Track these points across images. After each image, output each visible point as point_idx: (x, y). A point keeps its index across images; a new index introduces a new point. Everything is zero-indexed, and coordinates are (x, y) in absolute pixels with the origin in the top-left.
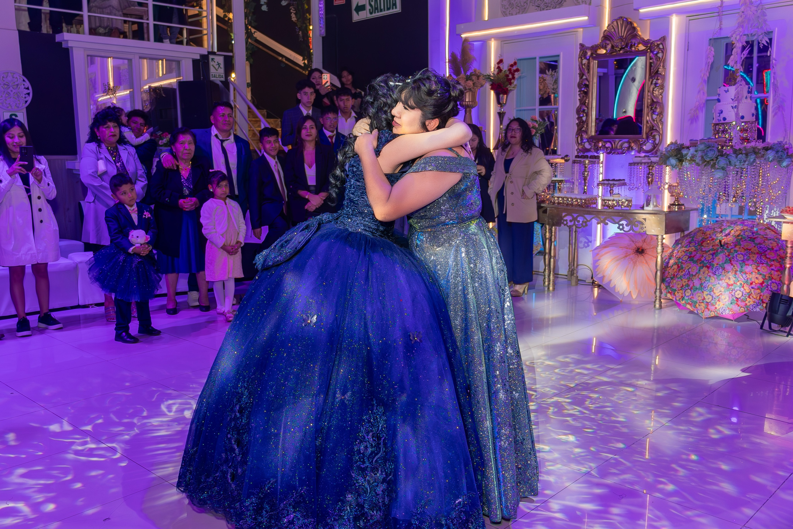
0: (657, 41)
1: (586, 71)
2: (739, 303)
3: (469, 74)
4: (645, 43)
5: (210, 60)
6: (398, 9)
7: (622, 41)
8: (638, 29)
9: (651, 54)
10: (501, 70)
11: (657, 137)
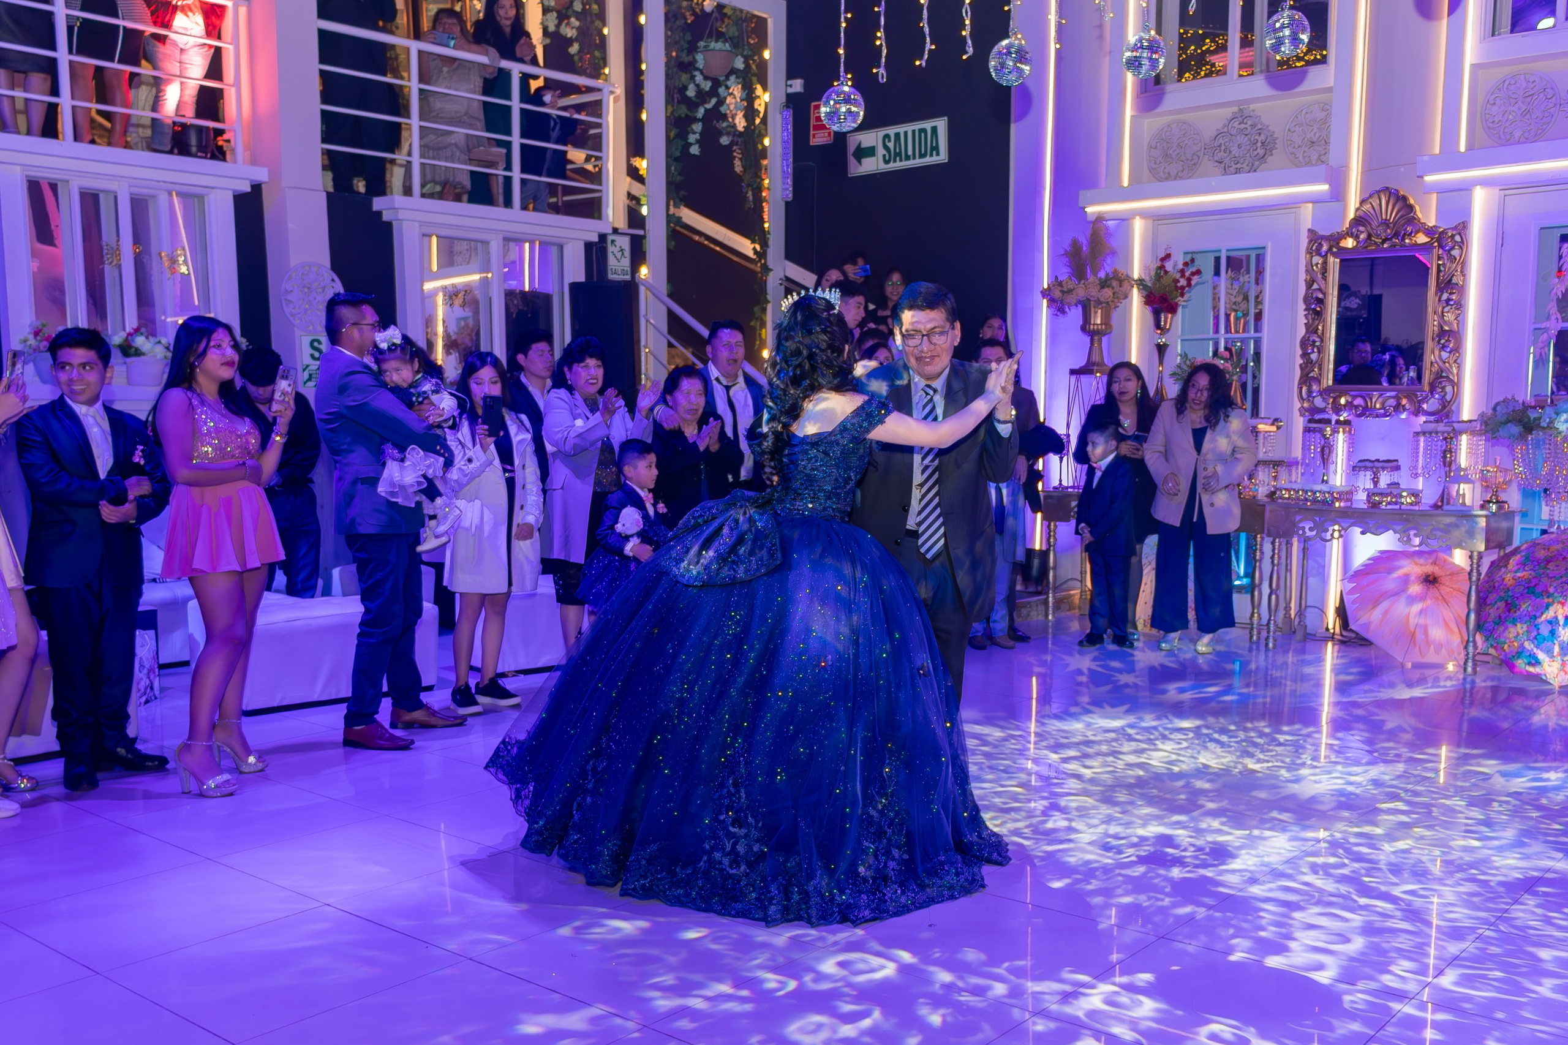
0: (1452, 229)
1: (1320, 276)
3: (1102, 274)
4: (1429, 232)
5: (609, 242)
6: (941, 157)
7: (1389, 227)
8: (1417, 208)
9: (1441, 252)
10: (1166, 272)
11: (1449, 389)
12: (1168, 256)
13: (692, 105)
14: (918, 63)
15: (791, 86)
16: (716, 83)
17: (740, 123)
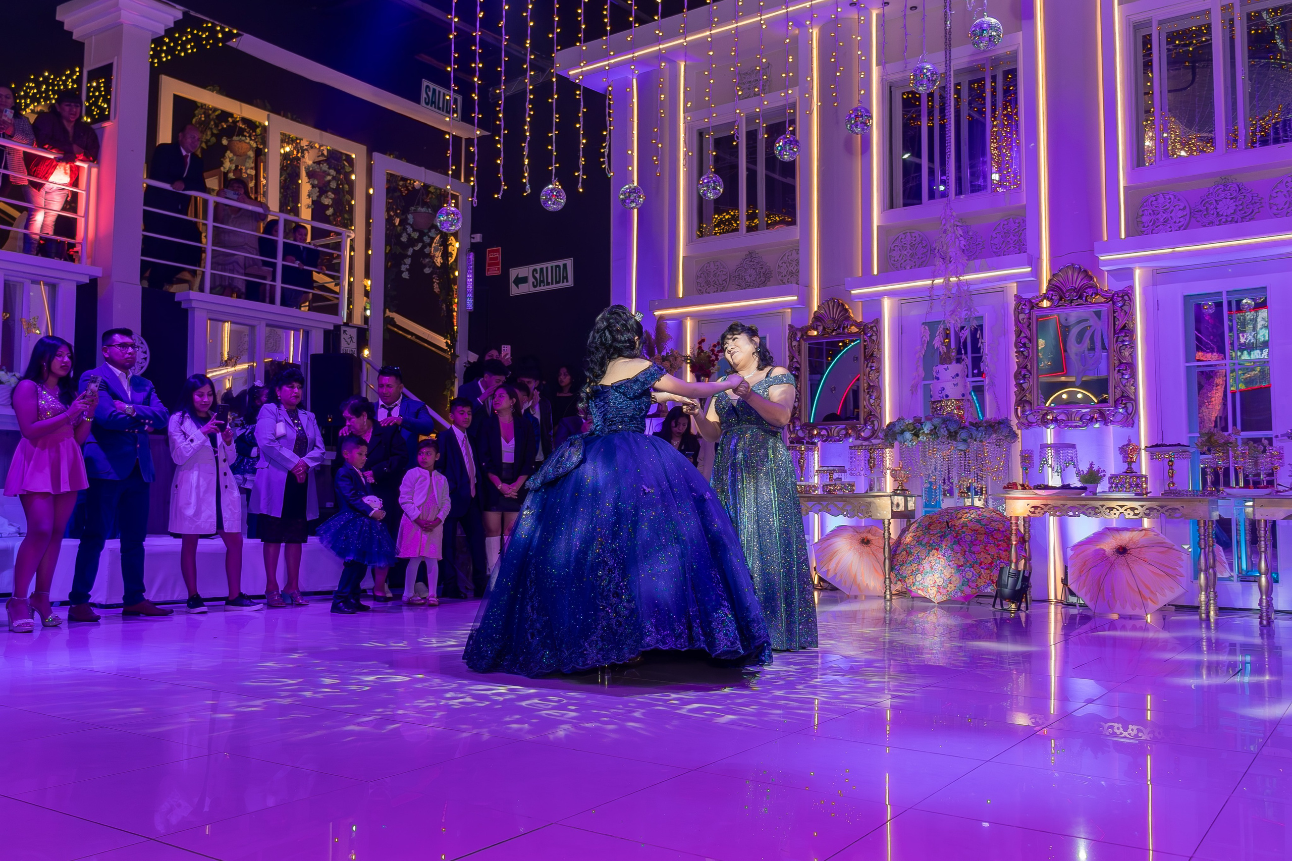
0: (870, 323)
1: (797, 353)
2: (970, 584)
3: (664, 354)
4: (858, 325)
5: (342, 332)
6: (570, 283)
7: (835, 322)
8: (850, 310)
9: (865, 337)
10: (702, 351)
11: (876, 422)
12: (703, 340)
13: (405, 246)
14: (496, 196)
15: (474, 238)
16: (422, 234)
17: (439, 261)
